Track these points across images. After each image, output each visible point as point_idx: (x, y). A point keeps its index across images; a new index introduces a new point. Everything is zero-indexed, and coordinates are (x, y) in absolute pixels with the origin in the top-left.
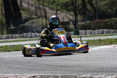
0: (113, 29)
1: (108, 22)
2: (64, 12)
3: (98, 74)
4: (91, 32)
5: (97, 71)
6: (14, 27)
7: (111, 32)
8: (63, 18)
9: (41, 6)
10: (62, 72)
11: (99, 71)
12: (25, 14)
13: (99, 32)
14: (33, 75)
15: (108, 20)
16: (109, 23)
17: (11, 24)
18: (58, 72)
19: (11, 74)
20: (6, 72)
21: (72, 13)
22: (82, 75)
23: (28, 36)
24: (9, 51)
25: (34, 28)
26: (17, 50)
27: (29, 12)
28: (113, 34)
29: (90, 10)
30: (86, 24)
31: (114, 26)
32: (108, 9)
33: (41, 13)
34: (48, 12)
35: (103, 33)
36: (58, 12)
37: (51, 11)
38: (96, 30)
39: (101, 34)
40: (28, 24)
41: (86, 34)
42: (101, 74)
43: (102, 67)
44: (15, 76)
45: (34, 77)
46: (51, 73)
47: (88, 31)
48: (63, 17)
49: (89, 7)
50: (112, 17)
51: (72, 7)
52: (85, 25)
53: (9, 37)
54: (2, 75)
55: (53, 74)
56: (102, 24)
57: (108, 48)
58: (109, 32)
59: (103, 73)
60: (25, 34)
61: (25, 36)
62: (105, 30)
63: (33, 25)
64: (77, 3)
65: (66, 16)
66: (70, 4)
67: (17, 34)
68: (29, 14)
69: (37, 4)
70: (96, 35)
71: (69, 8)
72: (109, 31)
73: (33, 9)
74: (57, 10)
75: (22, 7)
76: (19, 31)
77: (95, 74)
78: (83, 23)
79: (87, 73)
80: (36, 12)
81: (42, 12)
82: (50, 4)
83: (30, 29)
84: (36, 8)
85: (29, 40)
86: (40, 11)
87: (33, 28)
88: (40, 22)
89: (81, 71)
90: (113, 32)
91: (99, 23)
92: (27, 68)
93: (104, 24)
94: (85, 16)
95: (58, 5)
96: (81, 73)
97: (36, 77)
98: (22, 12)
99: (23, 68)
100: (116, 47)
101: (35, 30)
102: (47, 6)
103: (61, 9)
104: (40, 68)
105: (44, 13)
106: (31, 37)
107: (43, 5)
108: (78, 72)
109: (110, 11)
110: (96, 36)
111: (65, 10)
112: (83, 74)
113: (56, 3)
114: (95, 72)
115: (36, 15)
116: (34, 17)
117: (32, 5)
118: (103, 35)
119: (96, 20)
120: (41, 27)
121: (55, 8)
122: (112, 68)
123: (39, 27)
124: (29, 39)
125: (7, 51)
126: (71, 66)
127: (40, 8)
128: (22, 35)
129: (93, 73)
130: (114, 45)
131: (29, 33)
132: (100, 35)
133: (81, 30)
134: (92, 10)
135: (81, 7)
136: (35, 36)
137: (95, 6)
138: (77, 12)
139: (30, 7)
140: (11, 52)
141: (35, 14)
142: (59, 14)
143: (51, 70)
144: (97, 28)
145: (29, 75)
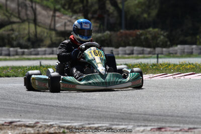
0: (149, 46)
1: (141, 34)
2: (66, 14)
3: (120, 123)
4: (112, 51)
5: (120, 119)
7: (145, 52)
8: (65, 25)
9: (28, 2)
11: (123, 119)
13: (125, 51)
14: (10, 120)
15: (141, 31)
16: (143, 37)
18: (53, 117)
22: (93, 124)
23: (4, 52)
25: (14, 39)
27: (7, 11)
28: (150, 55)
29: (112, 13)
30: (103, 36)
31: (151, 41)
32: (142, 13)
33: (27, 15)
34: (40, 14)
35: (132, 53)
36: (58, 14)
37: (44, 12)
38: (121, 48)
39: (129, 54)
40: (4, 32)
42: (126, 123)
43: (129, 112)
45: (11, 123)
48: (65, 23)
49: (110, 8)
51: (81, 6)
52: (103, 38)
55: (43, 119)
56: (131, 38)
58: (142, 53)
59: (129, 122)
62: (135, 48)
63: (12, 34)
65: (70, 21)
68: (7, 16)
70: (120, 56)
71: (75, 8)
72: (143, 50)
73: (13, 5)
74: (55, 10)
77: (115, 123)
78: (99, 35)
79: (103, 121)
80: (19, 13)
81: (29, 12)
83: (6, 41)
84: (19, 5)
85: (5, 60)
86: (26, 10)
87: (12, 38)
88: (25, 29)
89: (92, 117)
90: (150, 53)
91: (126, 36)
93: (134, 38)
94: (103, 24)
96: (93, 119)
97: (15, 124)
100: (153, 79)
101: (15, 43)
102: (38, 3)
103: (62, 10)
104: (23, 109)
105: (33, 14)
106: (9, 55)
107: (32, 1)
108: (88, 117)
109: (145, 15)
111: (70, 10)
112: (95, 122)
114: (117, 120)
115: (19, 17)
116: (15, 20)
118: (132, 58)
119: (122, 31)
120: (26, 38)
121: (52, 6)
122: (145, 114)
123: (23, 38)
124: (4, 57)
126: (75, 108)
127: (26, 6)
129: (113, 121)
130: (151, 75)
131: (4, 48)
132: (127, 56)
134: (116, 14)
135: (96, 7)
136: (15, 53)
137: (120, 6)
138: (90, 15)
139: (8, 3)
141: (17, 15)
142: (58, 16)
143: (41, 113)
144: (123, 44)
145: (3, 119)
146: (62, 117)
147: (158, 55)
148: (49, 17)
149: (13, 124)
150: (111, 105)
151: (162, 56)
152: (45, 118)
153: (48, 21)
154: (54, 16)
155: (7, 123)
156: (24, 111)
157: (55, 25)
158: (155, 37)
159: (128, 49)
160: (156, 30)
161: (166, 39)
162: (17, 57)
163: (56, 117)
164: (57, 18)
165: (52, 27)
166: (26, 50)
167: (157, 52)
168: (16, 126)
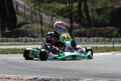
0: (108, 37)
1: (103, 30)
2: (59, 18)
3: (99, 79)
4: (86, 40)
5: (98, 77)
6: (9, 31)
7: (106, 41)
9: (37, 11)
10: (63, 75)
11: (100, 77)
12: (20, 18)
13: (94, 40)
15: (103, 28)
16: (104, 32)
17: (6, 28)
18: (59, 75)
19: (12, 75)
20: (7, 73)
21: (68, 20)
22: (83, 79)
23: (23, 40)
24: (7, 53)
25: (29, 32)
26: (15, 53)
27: (25, 16)
28: (109, 42)
30: (81, 31)
31: (109, 34)
33: (36, 18)
34: (44, 18)
35: (98, 41)
36: (54, 18)
37: (47, 17)
38: (91, 38)
40: (23, 29)
41: (81, 41)
42: (102, 79)
43: (103, 73)
44: (16, 77)
45: (35, 78)
46: (52, 76)
47: (83, 38)
49: (84, 15)
50: (108, 26)
51: (68, 13)
52: (81, 32)
53: (4, 41)
54: (3, 75)
55: (54, 76)
56: (97, 33)
57: (107, 54)
58: (104, 41)
59: (104, 79)
60: (20, 38)
61: (20, 40)
62: (100, 38)
63: (28, 30)
64: (73, 10)
66: (66, 10)
67: (11, 38)
68: (24, 19)
69: (33, 9)
70: (91, 42)
71: (65, 14)
72: (104, 39)
73: (29, 13)
74: (53, 16)
75: (18, 11)
76: (14, 35)
77: (96, 79)
78: (78, 30)
79: (89, 78)
80: (32, 17)
81: (38, 17)
82: (46, 9)
83: (25, 34)
84: (32, 13)
85: (24, 45)
86: (36, 16)
88: (35, 27)
89: (82, 76)
90: (108, 41)
91: (94, 31)
92: (28, 69)
93: (99, 32)
94: (80, 24)
95: (54, 11)
96: (82, 77)
97: (38, 79)
98: (17, 16)
99: (24, 70)
100: (115, 54)
101: (29, 35)
102: (43, 12)
103: (57, 16)
104: (41, 71)
105: (40, 18)
106: (26, 42)
107: (39, 11)
108: (79, 76)
110: (90, 44)
111: (61, 16)
112: (84, 78)
113: (52, 9)
114: (96, 77)
115: (32, 20)
116: (30, 21)
117: (28, 10)
118: (98, 44)
119: (92, 28)
121: (51, 13)
122: (113, 74)
123: (34, 32)
124: (24, 43)
125: (4, 53)
127: (36, 13)
128: (17, 39)
129: (94, 78)
131: (24, 38)
132: (95, 43)
133: (76, 37)
135: (76, 14)
136: (30, 41)
137: (90, 14)
138: (73, 19)
139: (26, 12)
140: (8, 55)
141: (31, 19)
142: (54, 20)
143: (52, 73)
144: (93, 36)
145: (30, 76)
146: (64, 76)
147: (113, 42)
148: (49, 20)
149: (37, 79)
150: (92, 69)
151: (116, 43)
152: (55, 76)
153: (49, 22)
154: (52, 19)
155: (33, 78)
156: (42, 72)
157: (53, 25)
158: (111, 32)
159: (96, 38)
160: (112, 27)
161: (118, 33)
162: (31, 43)
163: (61, 75)
164: (54, 21)
165: (51, 25)
166: (36, 39)
167: (112, 40)
168: (38, 80)
